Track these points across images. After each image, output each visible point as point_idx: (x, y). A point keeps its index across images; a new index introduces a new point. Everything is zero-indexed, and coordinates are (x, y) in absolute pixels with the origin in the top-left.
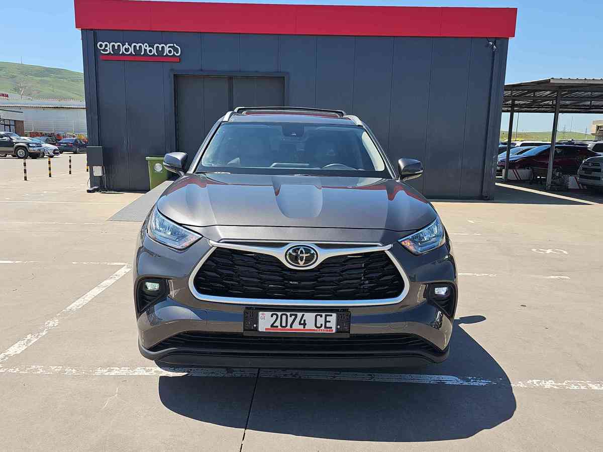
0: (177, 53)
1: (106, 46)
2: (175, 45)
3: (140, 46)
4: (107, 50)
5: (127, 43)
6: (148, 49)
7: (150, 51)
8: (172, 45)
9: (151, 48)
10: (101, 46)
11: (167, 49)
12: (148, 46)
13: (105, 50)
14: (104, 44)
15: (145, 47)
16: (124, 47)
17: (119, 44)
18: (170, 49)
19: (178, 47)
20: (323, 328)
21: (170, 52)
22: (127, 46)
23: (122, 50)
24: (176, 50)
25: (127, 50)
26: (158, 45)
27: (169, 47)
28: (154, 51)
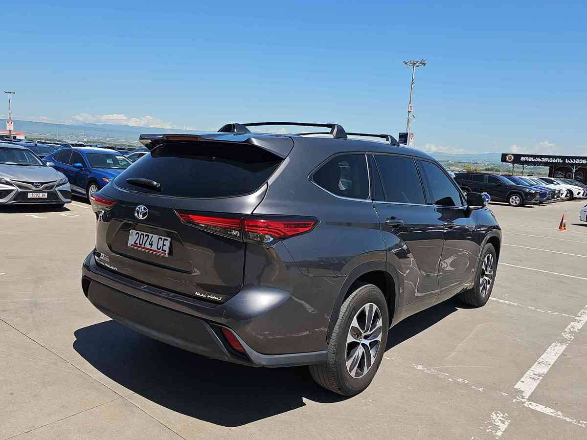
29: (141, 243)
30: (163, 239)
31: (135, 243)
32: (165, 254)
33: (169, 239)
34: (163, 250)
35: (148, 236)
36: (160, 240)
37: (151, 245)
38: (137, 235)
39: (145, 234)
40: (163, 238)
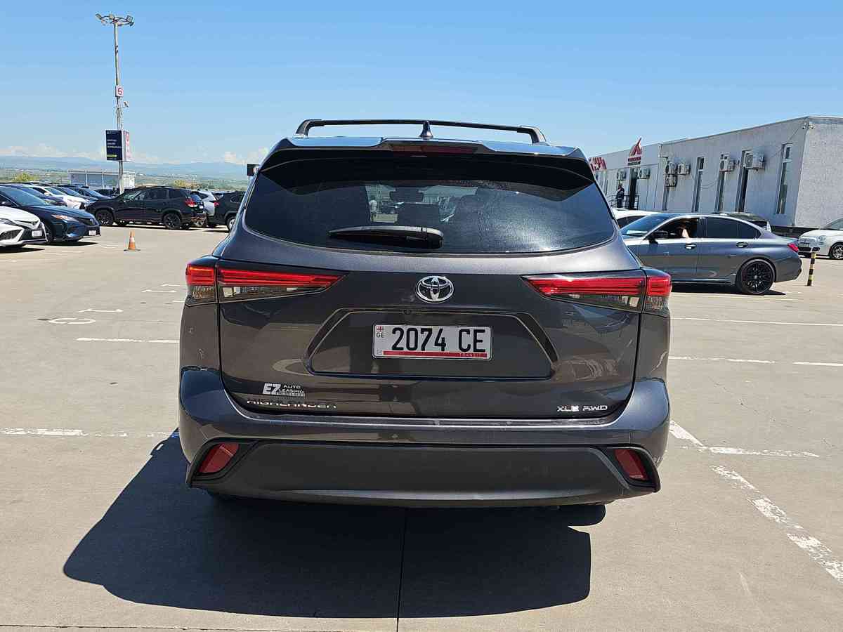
29: (412, 345)
30: (472, 332)
31: (394, 347)
32: (486, 355)
33: (488, 330)
34: (475, 350)
35: (430, 331)
36: (464, 333)
37: (443, 345)
38: (398, 333)
39: (419, 328)
40: (472, 329)
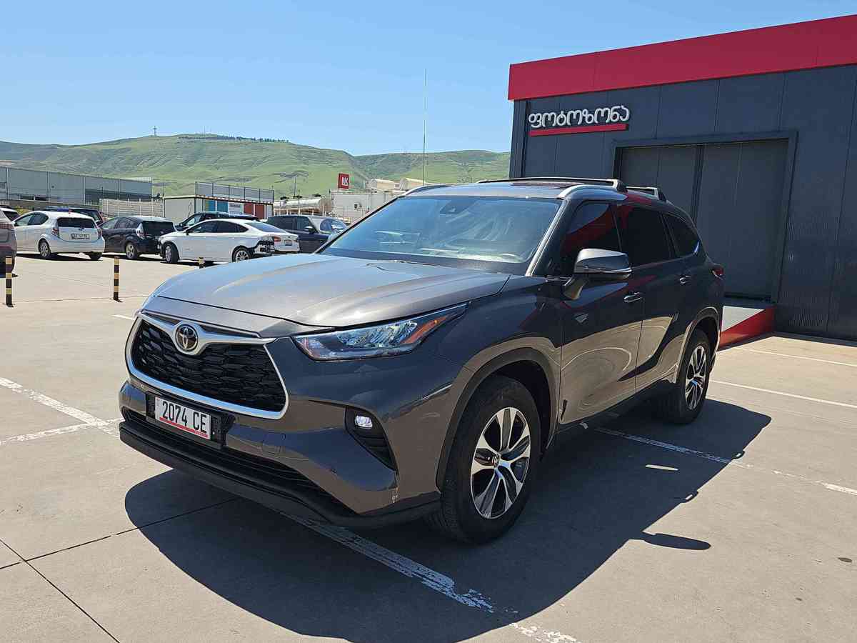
0: (624, 118)
1: (539, 118)
2: (622, 107)
3: (578, 114)
4: (539, 123)
5: (562, 112)
6: (587, 116)
7: (590, 119)
8: (619, 107)
9: (591, 115)
10: (533, 119)
11: (611, 113)
12: (587, 112)
13: (536, 123)
14: (536, 116)
15: (585, 114)
16: (558, 117)
17: (552, 113)
18: (616, 113)
19: (627, 110)
20: (199, 430)
21: (615, 117)
22: (562, 115)
23: (556, 121)
24: (623, 113)
25: (561, 120)
26: (600, 109)
27: (615, 110)
28: (595, 119)
